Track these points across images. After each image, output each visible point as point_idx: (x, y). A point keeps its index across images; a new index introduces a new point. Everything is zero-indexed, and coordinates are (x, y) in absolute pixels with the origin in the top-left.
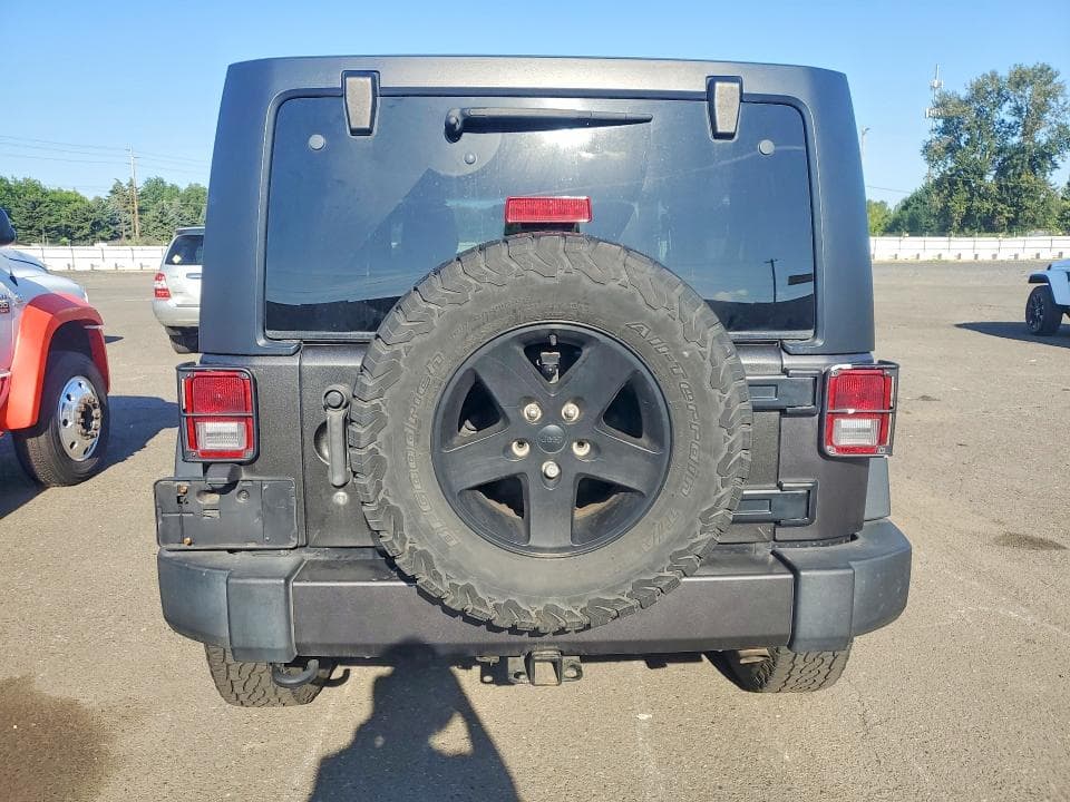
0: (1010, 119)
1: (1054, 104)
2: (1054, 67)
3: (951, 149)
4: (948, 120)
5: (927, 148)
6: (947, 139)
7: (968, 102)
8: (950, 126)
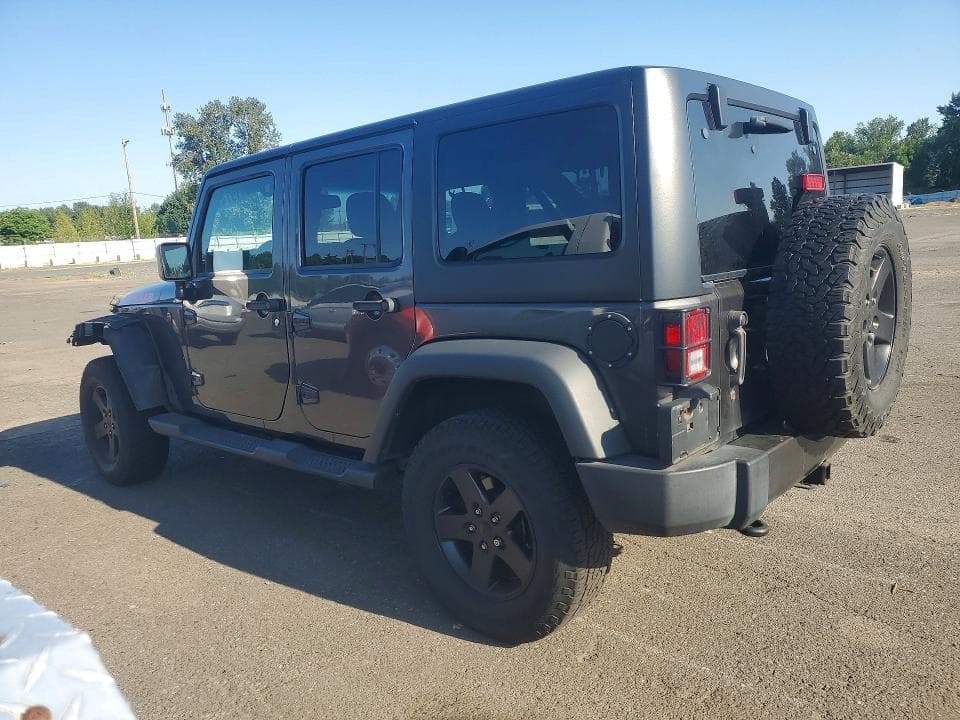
0: (237, 141)
1: (267, 130)
2: (262, 101)
3: (197, 162)
4: (189, 138)
5: (176, 162)
6: (192, 155)
7: (202, 124)
8: (191, 144)
